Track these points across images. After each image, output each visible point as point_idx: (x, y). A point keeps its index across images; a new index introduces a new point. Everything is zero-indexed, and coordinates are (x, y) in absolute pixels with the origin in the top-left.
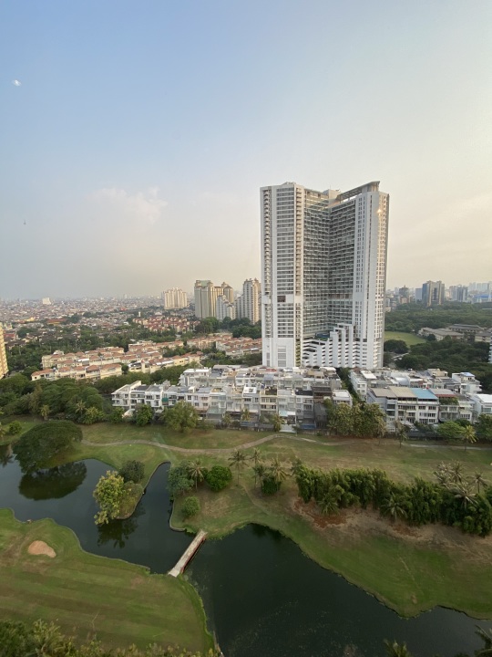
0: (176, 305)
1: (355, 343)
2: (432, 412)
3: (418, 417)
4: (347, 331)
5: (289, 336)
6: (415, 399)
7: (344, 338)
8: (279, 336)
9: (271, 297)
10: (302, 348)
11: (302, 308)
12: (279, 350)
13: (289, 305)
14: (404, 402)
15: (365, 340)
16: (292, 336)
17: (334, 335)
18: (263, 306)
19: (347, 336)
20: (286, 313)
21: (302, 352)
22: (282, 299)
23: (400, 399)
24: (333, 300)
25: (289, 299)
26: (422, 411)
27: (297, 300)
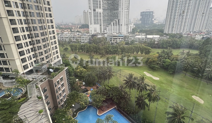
1: (119, 26)
3: (118, 42)
4: (116, 22)
5: (98, 24)
6: (117, 36)
8: (94, 24)
9: (91, 10)
11: (102, 13)
13: (97, 12)
16: (99, 24)
17: (112, 23)
20: (96, 15)
21: (102, 30)
22: (94, 10)
27: (100, 10)
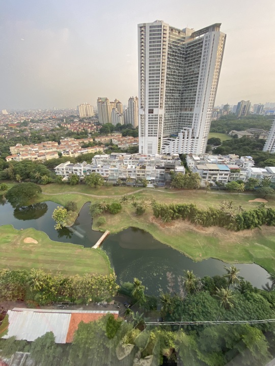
0: (87, 115)
1: (192, 140)
2: (226, 176)
3: (218, 180)
4: (188, 133)
5: (155, 136)
6: (218, 170)
7: (186, 137)
8: (149, 136)
9: (144, 110)
10: (162, 143)
11: (163, 117)
12: (149, 144)
13: (156, 115)
14: (212, 172)
15: (198, 138)
16: (157, 136)
17: (181, 135)
18: (140, 116)
19: (188, 135)
20: (153, 121)
21: (162, 145)
22: (151, 111)
23: (210, 170)
24: (182, 112)
25: (156, 111)
26: (221, 176)
27: (160, 112)
